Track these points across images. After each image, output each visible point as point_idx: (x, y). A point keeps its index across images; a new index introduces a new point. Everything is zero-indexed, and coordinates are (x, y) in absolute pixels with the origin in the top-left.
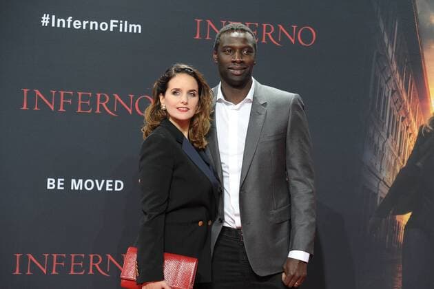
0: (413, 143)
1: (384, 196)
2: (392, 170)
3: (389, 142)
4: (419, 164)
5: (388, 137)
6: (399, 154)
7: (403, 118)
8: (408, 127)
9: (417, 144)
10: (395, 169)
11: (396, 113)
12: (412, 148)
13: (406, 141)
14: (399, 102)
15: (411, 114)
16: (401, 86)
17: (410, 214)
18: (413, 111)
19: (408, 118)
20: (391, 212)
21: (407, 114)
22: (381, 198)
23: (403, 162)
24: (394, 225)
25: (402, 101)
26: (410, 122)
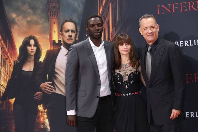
0: (12, 68)
1: (3, 92)
2: (5, 81)
3: (3, 69)
4: (16, 77)
5: (2, 67)
6: (7, 74)
7: (7, 59)
8: (9, 62)
9: (14, 69)
10: (6, 80)
11: (4, 57)
12: (12, 71)
13: (9, 68)
14: (4, 53)
15: (10, 56)
16: (4, 45)
17: (15, 98)
18: (10, 55)
19: (9, 58)
20: (7, 98)
21: (8, 57)
22: (3, 93)
23: (9, 77)
24: (9, 103)
25: (6, 52)
26: (10, 60)
